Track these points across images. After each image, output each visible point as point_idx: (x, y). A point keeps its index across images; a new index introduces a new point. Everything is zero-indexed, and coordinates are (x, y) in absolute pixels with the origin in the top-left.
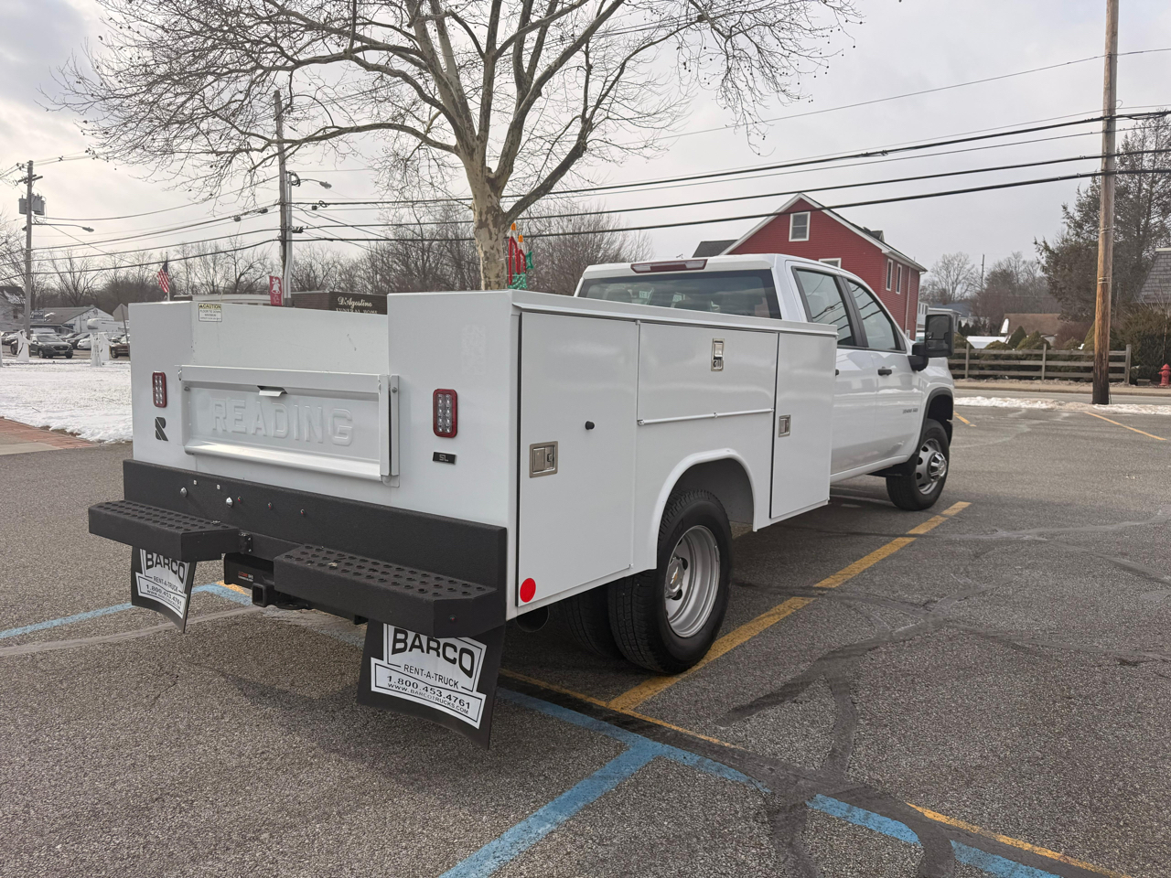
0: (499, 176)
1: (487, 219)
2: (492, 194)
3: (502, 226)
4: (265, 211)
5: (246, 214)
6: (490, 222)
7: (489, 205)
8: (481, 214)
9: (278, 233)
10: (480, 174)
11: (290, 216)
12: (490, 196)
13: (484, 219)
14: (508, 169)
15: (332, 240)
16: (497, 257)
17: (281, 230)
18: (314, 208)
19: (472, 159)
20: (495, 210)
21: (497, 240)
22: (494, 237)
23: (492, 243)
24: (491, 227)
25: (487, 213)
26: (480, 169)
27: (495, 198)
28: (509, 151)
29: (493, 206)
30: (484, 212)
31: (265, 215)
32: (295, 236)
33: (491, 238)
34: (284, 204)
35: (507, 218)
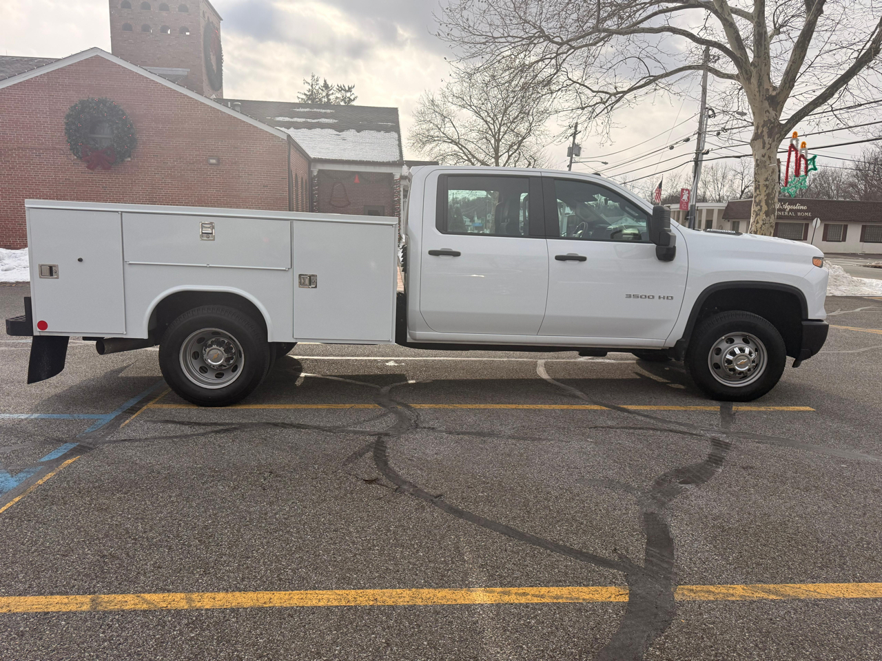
0: (779, 93)
1: (762, 131)
2: (771, 110)
3: (777, 136)
4: (687, 140)
5: (677, 143)
6: (765, 134)
7: (766, 119)
8: (757, 128)
9: (694, 155)
10: (757, 94)
11: (704, 142)
12: (768, 111)
13: (759, 132)
14: (787, 85)
15: (739, 157)
16: (768, 162)
17: (696, 153)
18: (718, 134)
19: (750, 83)
20: (771, 123)
21: (770, 148)
22: (767, 146)
23: (763, 151)
24: (766, 138)
25: (763, 126)
26: (757, 89)
27: (773, 113)
28: (790, 69)
29: (770, 120)
30: (760, 126)
31: (688, 143)
32: (705, 157)
33: (764, 148)
34: (701, 133)
35: (783, 129)
